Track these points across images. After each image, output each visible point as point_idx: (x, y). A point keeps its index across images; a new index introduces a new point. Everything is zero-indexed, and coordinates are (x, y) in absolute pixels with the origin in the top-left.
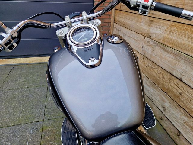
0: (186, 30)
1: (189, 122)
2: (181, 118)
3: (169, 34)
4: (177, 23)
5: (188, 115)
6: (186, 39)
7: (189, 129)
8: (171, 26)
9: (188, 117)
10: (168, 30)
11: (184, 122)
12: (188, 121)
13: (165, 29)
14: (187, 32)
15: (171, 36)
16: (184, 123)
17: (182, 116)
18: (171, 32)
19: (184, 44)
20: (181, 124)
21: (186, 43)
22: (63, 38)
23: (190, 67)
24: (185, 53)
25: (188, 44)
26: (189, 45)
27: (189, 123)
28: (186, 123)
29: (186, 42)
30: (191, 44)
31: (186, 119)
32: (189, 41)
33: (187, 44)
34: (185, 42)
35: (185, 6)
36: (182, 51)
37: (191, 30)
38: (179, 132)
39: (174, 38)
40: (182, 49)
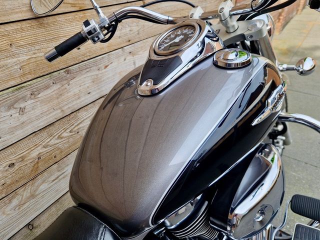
1: (22, 198)
2: (8, 214)
5: (10, 196)
7: (31, 201)
9: (13, 197)
11: (17, 208)
12: (20, 199)
16: (19, 209)
17: (6, 210)
20: (18, 217)
27: (24, 198)
28: (20, 205)
31: (15, 202)
38: (29, 224)
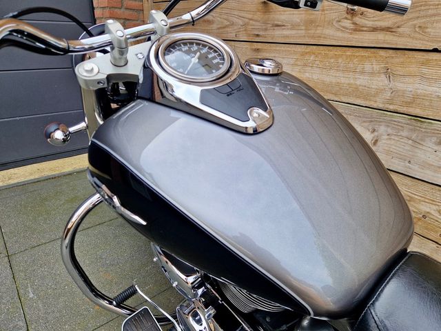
0: (336, 57)
3: (302, 71)
4: (314, 47)
6: (340, 74)
8: (303, 54)
10: (299, 63)
13: (292, 62)
14: (340, 60)
15: (307, 74)
18: (305, 65)
19: (338, 84)
21: (343, 82)
22: (101, 86)
23: (360, 125)
24: (344, 101)
25: (347, 82)
26: (349, 84)
29: (343, 80)
30: (352, 81)
32: (346, 76)
33: (344, 84)
34: (339, 80)
35: (326, 12)
36: (336, 99)
37: (347, 56)
39: (315, 77)
40: (336, 94)
